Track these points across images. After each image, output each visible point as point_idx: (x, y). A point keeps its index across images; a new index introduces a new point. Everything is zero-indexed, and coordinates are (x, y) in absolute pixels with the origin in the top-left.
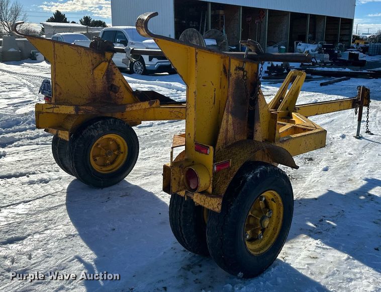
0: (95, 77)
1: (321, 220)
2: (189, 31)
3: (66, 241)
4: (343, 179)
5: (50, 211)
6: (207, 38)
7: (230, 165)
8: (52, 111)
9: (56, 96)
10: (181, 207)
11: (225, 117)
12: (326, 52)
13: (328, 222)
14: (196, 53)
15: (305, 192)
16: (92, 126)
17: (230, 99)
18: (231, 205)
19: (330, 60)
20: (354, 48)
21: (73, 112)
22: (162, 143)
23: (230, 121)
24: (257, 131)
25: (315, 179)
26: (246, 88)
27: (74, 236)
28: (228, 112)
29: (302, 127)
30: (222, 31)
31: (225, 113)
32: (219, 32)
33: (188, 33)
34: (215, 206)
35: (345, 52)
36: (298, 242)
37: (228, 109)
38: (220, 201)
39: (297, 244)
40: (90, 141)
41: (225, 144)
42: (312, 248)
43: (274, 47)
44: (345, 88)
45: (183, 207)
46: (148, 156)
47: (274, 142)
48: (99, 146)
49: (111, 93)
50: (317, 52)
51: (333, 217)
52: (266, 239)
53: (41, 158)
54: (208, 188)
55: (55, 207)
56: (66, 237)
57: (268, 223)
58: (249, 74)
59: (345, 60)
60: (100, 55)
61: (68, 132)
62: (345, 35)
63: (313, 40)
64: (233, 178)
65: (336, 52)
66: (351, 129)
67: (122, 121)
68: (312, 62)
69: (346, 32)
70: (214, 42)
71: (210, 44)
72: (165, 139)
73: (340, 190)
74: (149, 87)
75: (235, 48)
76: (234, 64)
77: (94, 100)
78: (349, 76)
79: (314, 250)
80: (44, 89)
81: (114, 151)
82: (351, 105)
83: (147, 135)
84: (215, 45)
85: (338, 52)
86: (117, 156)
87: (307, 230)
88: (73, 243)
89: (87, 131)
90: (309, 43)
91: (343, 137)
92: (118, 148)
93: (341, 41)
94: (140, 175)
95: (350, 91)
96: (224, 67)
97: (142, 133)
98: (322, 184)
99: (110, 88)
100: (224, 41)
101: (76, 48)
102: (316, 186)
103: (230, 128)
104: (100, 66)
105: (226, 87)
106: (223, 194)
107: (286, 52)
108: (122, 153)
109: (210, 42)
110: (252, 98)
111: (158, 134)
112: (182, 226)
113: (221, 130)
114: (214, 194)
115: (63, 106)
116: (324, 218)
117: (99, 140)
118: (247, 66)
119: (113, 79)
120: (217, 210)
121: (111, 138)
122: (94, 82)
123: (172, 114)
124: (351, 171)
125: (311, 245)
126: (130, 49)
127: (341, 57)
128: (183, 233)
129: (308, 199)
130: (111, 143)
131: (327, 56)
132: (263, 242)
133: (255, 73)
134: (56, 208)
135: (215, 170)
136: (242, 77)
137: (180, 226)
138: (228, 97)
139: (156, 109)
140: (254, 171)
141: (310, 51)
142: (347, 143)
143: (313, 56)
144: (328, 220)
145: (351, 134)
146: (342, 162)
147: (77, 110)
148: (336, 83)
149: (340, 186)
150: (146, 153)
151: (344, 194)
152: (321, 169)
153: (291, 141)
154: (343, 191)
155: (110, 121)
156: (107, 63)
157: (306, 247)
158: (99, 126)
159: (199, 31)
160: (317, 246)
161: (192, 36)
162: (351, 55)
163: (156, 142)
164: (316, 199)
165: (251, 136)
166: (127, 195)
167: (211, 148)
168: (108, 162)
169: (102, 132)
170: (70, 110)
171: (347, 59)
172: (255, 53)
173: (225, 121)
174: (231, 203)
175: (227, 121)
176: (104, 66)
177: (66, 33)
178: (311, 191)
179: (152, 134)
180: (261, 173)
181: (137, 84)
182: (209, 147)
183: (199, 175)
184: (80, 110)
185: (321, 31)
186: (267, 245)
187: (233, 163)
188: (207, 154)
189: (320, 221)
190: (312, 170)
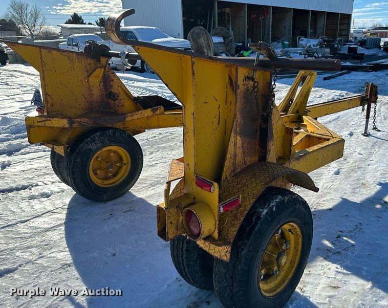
0: (91, 84)
1: (339, 237)
2: (196, 29)
3: (60, 273)
4: (356, 184)
5: (48, 233)
6: (214, 36)
7: (240, 202)
8: (43, 125)
9: (47, 108)
10: (183, 244)
11: (232, 139)
12: (327, 46)
13: (345, 238)
14: (193, 63)
15: (318, 200)
16: (89, 139)
17: (238, 115)
18: (243, 250)
19: (330, 54)
20: (352, 42)
21: (67, 126)
22: (170, 146)
23: (239, 144)
24: (270, 151)
25: (327, 185)
26: (257, 102)
27: (69, 265)
28: (236, 133)
29: (318, 135)
30: (229, 29)
31: (233, 135)
32: (225, 30)
33: (196, 31)
34: (223, 254)
35: (345, 46)
36: (316, 265)
37: (236, 130)
38: (228, 248)
39: (315, 268)
40: (88, 155)
41: (234, 170)
42: (332, 274)
43: (278, 42)
44: (347, 82)
45: (185, 244)
46: (155, 162)
47: (290, 160)
48: (99, 159)
49: (110, 101)
50: (318, 47)
51: (351, 231)
52: (283, 273)
53: (46, 167)
54: (213, 233)
55: (53, 227)
56: (61, 268)
57: (285, 260)
58: (261, 85)
59: (345, 54)
60: (95, 60)
61: (62, 147)
62: (344, 29)
63: (314, 35)
64: (244, 219)
65: (336, 46)
66: (357, 126)
67: (123, 131)
68: (314, 56)
69: (345, 27)
70: (221, 40)
71: (217, 42)
72: (174, 141)
73: (355, 197)
74: (159, 86)
75: (241, 44)
76: (242, 72)
77: (91, 109)
78: (350, 69)
79: (333, 276)
80: (36, 100)
81: (116, 162)
82: (359, 103)
83: (156, 138)
84: (222, 43)
85: (338, 46)
86: (120, 168)
87: (324, 249)
88: (67, 275)
89: (84, 145)
90: (311, 38)
91: (351, 134)
92: (121, 159)
93: (340, 35)
94: (146, 185)
95: (352, 85)
96: (230, 78)
97: (151, 136)
98: (335, 190)
99: (108, 96)
100: (231, 38)
101: (67, 54)
102: (329, 193)
103: (239, 152)
104: (95, 72)
105: (233, 103)
106: (232, 240)
107: (289, 47)
108: (125, 165)
109: (217, 40)
110: (265, 114)
111: (167, 136)
112: (185, 265)
113: (228, 156)
114: (221, 240)
115: (55, 119)
116: (341, 234)
117: (98, 153)
118: (258, 75)
119: (111, 86)
120: (225, 258)
121: (112, 150)
122: (90, 90)
123: (177, 120)
124: (363, 174)
125: (330, 269)
126: (125, 53)
127: (340, 51)
128: (187, 272)
129: (322, 210)
130: (112, 155)
131: (328, 50)
132: (279, 278)
133: (268, 83)
134: (55, 228)
135: (222, 211)
136: (252, 89)
137: (183, 265)
138: (235, 115)
139: (160, 116)
140: (269, 204)
141: (312, 46)
142: (355, 141)
143: (315, 51)
144: (345, 237)
145: (359, 131)
146: (352, 163)
147: (71, 123)
148: (338, 77)
149: (354, 192)
150: (154, 159)
151: (358, 202)
152: (332, 172)
153: (308, 157)
154: (357, 199)
155: (109, 133)
156: (103, 69)
157: (325, 273)
158: (97, 138)
159: (206, 29)
160: (337, 272)
161: (200, 34)
162: (350, 49)
163: (164, 145)
164: (331, 209)
165: (263, 158)
166: (131, 211)
167: (216, 184)
168: (110, 174)
169: (100, 144)
170: (64, 123)
171: (346, 52)
172: (267, 59)
173: (233, 145)
174: (243, 247)
175: (235, 144)
176: (100, 72)
177: (80, 35)
178: (325, 199)
179: (161, 136)
180: (277, 206)
181: (148, 83)
182: (213, 184)
183: (202, 221)
184: (74, 122)
185: (322, 26)
186: (284, 281)
187: (244, 198)
188: (210, 191)
189: (337, 238)
190: (323, 174)
